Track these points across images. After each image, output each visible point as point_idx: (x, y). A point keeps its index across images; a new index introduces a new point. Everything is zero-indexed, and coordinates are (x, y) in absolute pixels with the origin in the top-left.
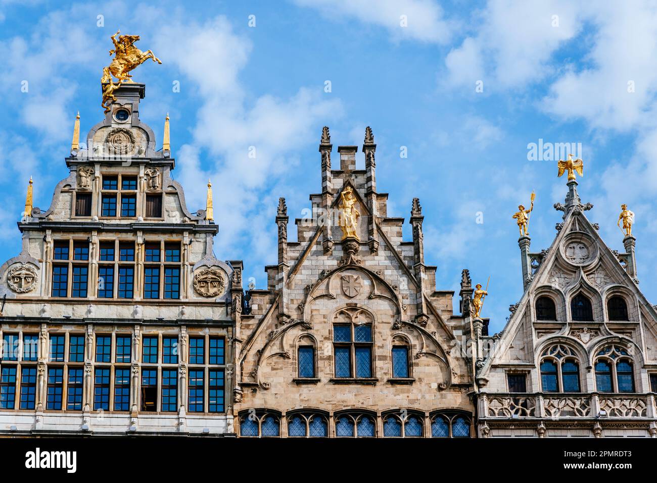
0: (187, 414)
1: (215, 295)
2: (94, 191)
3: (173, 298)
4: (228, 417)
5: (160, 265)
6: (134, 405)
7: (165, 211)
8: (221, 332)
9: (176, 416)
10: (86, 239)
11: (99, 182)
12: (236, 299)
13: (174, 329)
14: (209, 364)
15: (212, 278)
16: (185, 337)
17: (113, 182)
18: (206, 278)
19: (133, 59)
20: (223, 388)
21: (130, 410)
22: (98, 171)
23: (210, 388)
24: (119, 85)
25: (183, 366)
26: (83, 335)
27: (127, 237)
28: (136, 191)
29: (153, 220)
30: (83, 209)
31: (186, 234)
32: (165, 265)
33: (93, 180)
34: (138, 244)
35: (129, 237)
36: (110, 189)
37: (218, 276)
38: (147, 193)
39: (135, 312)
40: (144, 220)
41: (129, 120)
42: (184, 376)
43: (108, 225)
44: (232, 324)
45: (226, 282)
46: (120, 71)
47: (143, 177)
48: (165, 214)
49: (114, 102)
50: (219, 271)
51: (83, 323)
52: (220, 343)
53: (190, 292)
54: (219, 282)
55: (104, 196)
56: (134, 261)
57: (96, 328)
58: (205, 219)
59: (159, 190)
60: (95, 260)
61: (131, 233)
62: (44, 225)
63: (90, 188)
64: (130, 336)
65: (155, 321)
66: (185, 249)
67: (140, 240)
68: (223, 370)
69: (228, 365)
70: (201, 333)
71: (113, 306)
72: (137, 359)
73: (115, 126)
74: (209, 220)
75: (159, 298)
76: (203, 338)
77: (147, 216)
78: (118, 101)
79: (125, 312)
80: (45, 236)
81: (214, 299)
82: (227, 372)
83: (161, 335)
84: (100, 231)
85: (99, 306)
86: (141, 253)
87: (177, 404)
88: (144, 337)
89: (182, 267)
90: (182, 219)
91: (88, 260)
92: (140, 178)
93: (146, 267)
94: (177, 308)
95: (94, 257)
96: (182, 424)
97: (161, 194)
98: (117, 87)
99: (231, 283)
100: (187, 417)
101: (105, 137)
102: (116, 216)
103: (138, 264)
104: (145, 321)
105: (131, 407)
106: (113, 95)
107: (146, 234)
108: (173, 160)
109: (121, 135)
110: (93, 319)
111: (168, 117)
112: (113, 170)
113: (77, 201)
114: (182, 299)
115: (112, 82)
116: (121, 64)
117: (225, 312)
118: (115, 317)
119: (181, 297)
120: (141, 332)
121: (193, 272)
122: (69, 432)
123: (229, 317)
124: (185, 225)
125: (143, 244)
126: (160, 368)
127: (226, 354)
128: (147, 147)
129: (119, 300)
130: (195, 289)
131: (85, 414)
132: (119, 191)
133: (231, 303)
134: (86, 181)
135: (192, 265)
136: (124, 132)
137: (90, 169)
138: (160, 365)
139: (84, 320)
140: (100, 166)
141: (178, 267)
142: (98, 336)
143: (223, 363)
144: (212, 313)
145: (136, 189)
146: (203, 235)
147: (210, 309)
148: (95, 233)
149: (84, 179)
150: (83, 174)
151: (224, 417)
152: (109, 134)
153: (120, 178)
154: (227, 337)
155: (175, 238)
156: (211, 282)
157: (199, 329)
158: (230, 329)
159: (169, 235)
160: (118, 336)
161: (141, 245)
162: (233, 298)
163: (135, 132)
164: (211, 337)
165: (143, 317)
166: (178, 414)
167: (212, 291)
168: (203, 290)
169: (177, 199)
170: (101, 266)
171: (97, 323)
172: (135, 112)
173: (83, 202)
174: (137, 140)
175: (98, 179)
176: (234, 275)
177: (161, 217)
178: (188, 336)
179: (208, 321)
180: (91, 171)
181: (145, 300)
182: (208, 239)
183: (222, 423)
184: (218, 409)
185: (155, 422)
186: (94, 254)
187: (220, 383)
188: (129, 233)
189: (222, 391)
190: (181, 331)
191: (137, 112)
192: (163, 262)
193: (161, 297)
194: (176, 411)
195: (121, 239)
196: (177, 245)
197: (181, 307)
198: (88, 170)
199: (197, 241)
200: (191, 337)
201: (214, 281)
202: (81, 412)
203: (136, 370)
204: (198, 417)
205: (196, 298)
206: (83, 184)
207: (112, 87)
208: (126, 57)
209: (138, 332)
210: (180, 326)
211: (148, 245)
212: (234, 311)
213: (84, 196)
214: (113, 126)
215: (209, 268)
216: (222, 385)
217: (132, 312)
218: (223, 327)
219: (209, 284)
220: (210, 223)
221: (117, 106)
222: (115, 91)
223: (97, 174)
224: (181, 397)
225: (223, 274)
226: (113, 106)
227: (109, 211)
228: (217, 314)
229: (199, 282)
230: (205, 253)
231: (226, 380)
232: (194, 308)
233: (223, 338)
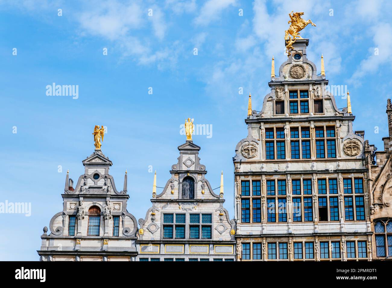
0: (345, 222)
1: (356, 155)
2: (285, 100)
3: (333, 157)
4: (368, 222)
5: (324, 139)
6: (315, 218)
7: (325, 109)
8: (361, 175)
9: (339, 223)
10: (283, 126)
11: (288, 94)
12: (368, 157)
13: (334, 175)
14: (355, 193)
15: (354, 145)
16: (341, 179)
17: (295, 94)
18: (350, 146)
19: (300, 25)
20: (363, 206)
21: (314, 221)
22: (287, 88)
23: (357, 206)
24: (295, 40)
25: (341, 195)
26: (285, 180)
27: (305, 125)
28: (308, 99)
29: (319, 115)
30: (279, 110)
31: (337, 122)
32: (327, 139)
33: (284, 94)
34: (312, 128)
35: (306, 124)
36: (293, 98)
37: (357, 144)
38: (314, 100)
39: (313, 166)
40: (314, 114)
41: (301, 59)
42: (342, 200)
43: (295, 119)
44: (367, 170)
45: (361, 147)
46: (294, 32)
47: (312, 91)
48: (325, 110)
49: (292, 50)
50: (357, 141)
51: (285, 173)
52: (360, 181)
53: (342, 153)
54: (358, 147)
55: (291, 102)
56: (310, 137)
57: (292, 176)
58: (347, 112)
59: (321, 98)
60: (288, 139)
61: (307, 122)
62: (260, 120)
63: (283, 99)
64: (310, 179)
65: (324, 171)
66: (337, 130)
67: (313, 126)
68: (363, 196)
69: (365, 194)
70: (350, 176)
71: (300, 163)
72: (315, 192)
73: (294, 63)
74: (350, 113)
75: (325, 158)
76: (351, 179)
77: (315, 112)
78: (295, 49)
79: (307, 167)
80: (260, 126)
81: (355, 157)
82: (365, 198)
83: (327, 179)
84: (290, 122)
85: (293, 164)
86: (313, 132)
87: (338, 216)
88: (318, 179)
89: (336, 140)
90: (334, 113)
91: (284, 138)
92: (310, 91)
93: (317, 140)
94: (335, 163)
95: (288, 136)
96: (342, 227)
97: (322, 99)
98: (294, 42)
99: (364, 147)
100: (345, 223)
101: (289, 70)
102: (298, 113)
103: (312, 140)
104: (318, 171)
105: (314, 219)
106: (292, 46)
107: (315, 122)
108: (328, 81)
109: (298, 68)
110: (290, 171)
111: (323, 57)
112: (295, 88)
113: (276, 106)
114: (338, 158)
115: (291, 39)
116: (295, 28)
117: (362, 164)
118: (302, 170)
119: (337, 157)
120: (317, 177)
121: (343, 142)
122: (282, 235)
123: (364, 167)
124: (337, 117)
125: (314, 128)
126: (328, 197)
127: (364, 188)
128: (313, 74)
129: (303, 160)
130: (344, 152)
131: (289, 224)
132: (299, 99)
133: (365, 159)
134: (281, 94)
135: (342, 138)
136: (299, 66)
137: (282, 88)
138: (328, 195)
139: (285, 172)
140: (288, 86)
141: (334, 140)
142: (293, 180)
143: (362, 192)
144: (355, 165)
145: (308, 97)
146: (347, 122)
147: (353, 162)
148: (287, 123)
149: (279, 94)
150: (278, 90)
151: (365, 223)
152: (291, 67)
153: (299, 92)
154: (364, 178)
155: (331, 124)
156: (353, 148)
157: (348, 174)
158: (365, 173)
159: (328, 122)
160: (304, 180)
161: (313, 128)
162: (366, 156)
163: (305, 66)
164: (355, 178)
165: (317, 169)
166: (340, 222)
167: (354, 152)
168: (349, 152)
169: (331, 102)
170: (292, 141)
171: (292, 173)
172: (304, 55)
173: (279, 106)
174: (307, 70)
175: (287, 93)
176: (365, 143)
177: (323, 112)
178: (342, 178)
179: (353, 170)
180: (283, 89)
181: (317, 159)
182: (350, 123)
183: (365, 226)
184: (362, 218)
185: (328, 227)
186: (288, 135)
187: (362, 204)
188: (306, 122)
189: (363, 208)
190: (338, 175)
191: (305, 54)
192: (326, 138)
193: (326, 157)
194: (339, 220)
195: (302, 126)
196: (332, 128)
197: (337, 162)
198: (281, 88)
199: (343, 125)
200: (344, 179)
201: (355, 147)
202: (287, 223)
203: (315, 198)
204: (351, 223)
205: (345, 157)
206: (279, 96)
207: (291, 42)
208: (297, 25)
209: (315, 177)
210: (338, 173)
211: (317, 128)
212: (367, 163)
213: (280, 103)
214: (293, 63)
215: (351, 140)
216: (363, 204)
217: (311, 166)
218: (361, 173)
219: (352, 149)
220: (350, 115)
221: (294, 52)
222: (293, 44)
223: (287, 90)
224: (341, 212)
225: (359, 143)
226: (292, 52)
227: (294, 111)
228: (357, 165)
229: (347, 148)
230: (349, 131)
231: (365, 202)
232: (345, 162)
233: (362, 178)
